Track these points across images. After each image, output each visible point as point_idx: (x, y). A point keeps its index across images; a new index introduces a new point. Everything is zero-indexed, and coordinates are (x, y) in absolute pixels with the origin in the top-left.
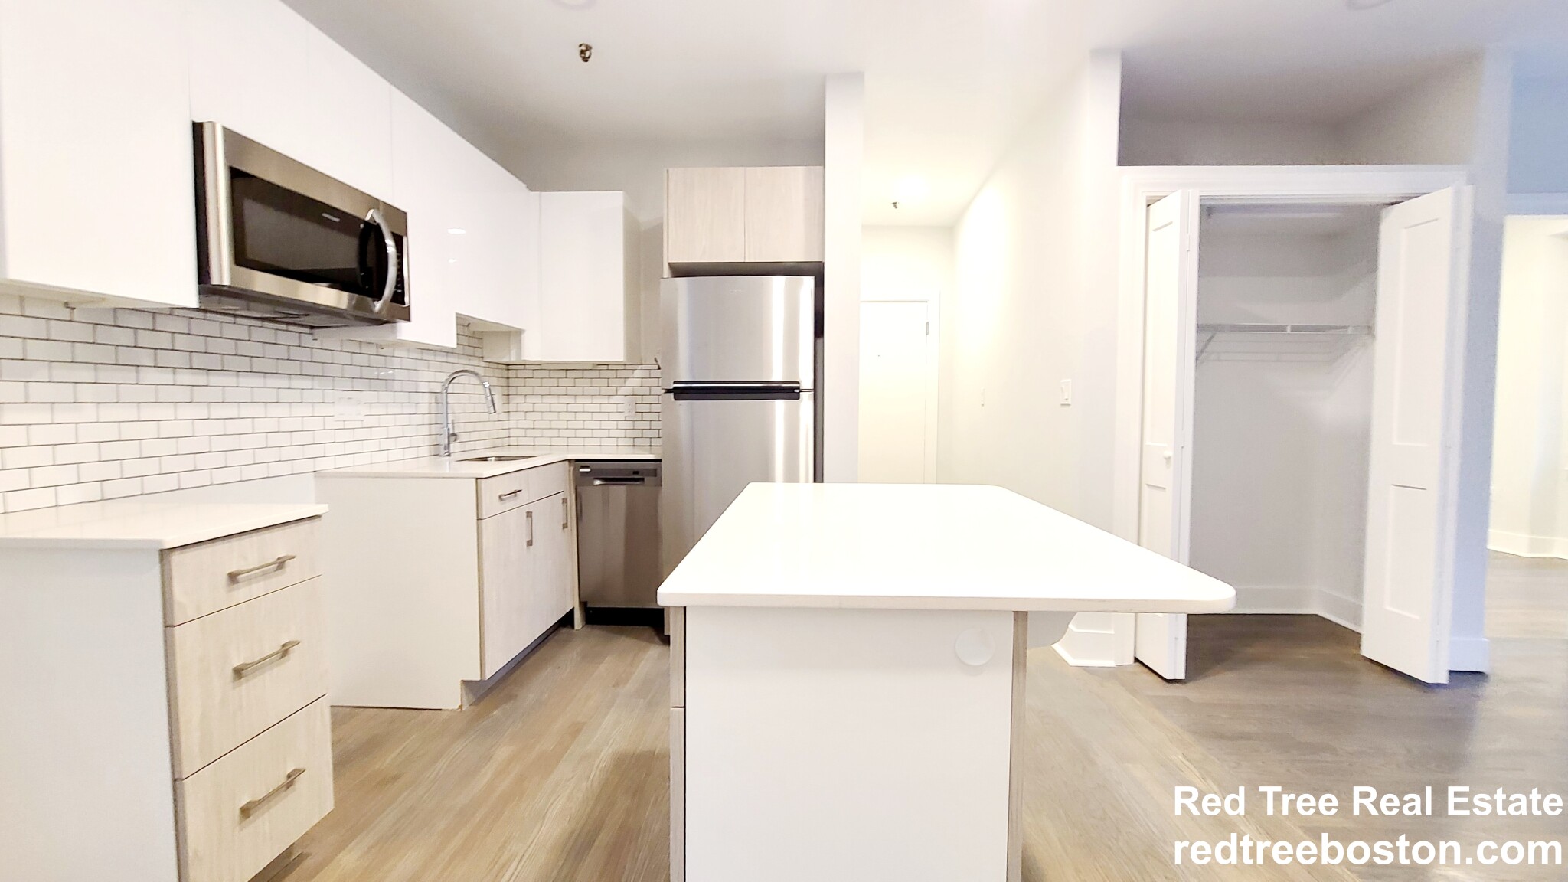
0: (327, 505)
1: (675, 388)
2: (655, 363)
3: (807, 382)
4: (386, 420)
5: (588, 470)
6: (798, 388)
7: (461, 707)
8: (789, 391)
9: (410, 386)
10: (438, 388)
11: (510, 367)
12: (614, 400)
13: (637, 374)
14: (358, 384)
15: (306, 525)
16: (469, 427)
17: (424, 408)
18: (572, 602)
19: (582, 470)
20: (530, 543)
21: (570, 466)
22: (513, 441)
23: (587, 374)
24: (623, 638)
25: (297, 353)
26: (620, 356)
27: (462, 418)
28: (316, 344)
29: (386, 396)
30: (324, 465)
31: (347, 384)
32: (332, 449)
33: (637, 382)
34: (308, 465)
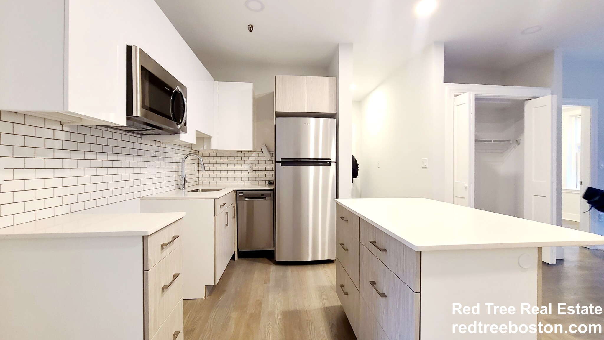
0: (185, 213)
1: (281, 161)
2: (261, 151)
3: (333, 159)
4: (163, 175)
5: (243, 194)
6: (330, 161)
7: (205, 297)
8: (326, 163)
9: (170, 160)
10: (181, 161)
11: (200, 152)
12: (244, 165)
13: (253, 155)
14: (155, 159)
15: (179, 222)
17: (174, 169)
18: (235, 250)
19: (240, 194)
20: (227, 225)
21: (234, 193)
23: (233, 155)
24: (257, 263)
25: (137, 146)
26: (251, 148)
27: (189, 173)
28: (142, 142)
29: (163, 164)
30: (143, 194)
31: (150, 159)
32: (147, 187)
33: (254, 158)
34: (138, 195)
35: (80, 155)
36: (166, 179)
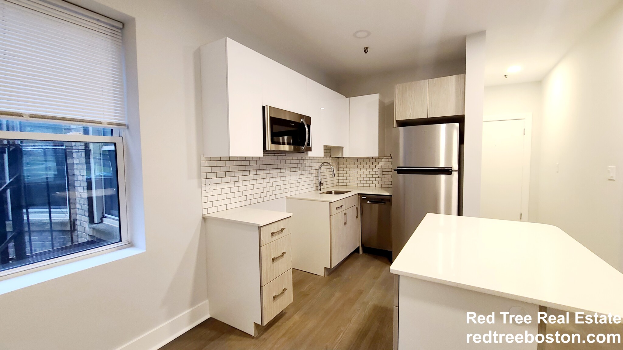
0: (292, 213)
1: (397, 169)
2: (390, 156)
3: (455, 166)
4: (304, 180)
5: (365, 198)
6: (451, 170)
7: (324, 276)
8: (447, 171)
9: (310, 168)
10: (317, 168)
11: (339, 158)
12: (374, 170)
13: (383, 160)
14: (297, 169)
15: (287, 219)
16: (326, 180)
17: (314, 175)
18: (359, 244)
19: (363, 197)
20: (345, 223)
21: (359, 195)
22: (340, 184)
23: (365, 160)
24: (377, 260)
25: (283, 162)
26: (376, 154)
27: (324, 177)
28: (287, 158)
29: (304, 172)
30: (288, 195)
31: (293, 170)
32: (290, 190)
33: (383, 163)
34: (284, 195)
35: (247, 173)
36: (306, 183)
